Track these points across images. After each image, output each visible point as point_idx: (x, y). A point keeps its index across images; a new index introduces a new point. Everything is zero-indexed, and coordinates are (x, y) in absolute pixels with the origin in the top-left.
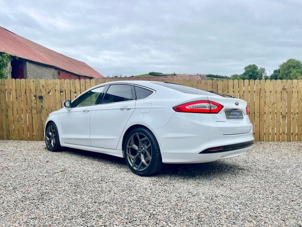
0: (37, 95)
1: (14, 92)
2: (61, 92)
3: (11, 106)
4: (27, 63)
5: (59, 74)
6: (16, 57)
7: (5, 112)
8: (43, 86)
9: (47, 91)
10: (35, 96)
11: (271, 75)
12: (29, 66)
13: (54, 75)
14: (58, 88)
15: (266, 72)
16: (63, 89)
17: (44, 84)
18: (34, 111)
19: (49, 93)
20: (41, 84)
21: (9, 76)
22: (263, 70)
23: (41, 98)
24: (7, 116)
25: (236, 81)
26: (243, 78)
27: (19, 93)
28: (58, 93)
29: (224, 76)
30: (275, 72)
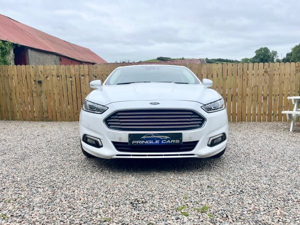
0: (37, 80)
4: (29, 50)
5: (61, 60)
6: (18, 44)
8: (41, 72)
11: (283, 58)
12: (30, 53)
13: (55, 61)
14: (54, 73)
15: (278, 55)
16: (59, 75)
18: (35, 95)
21: (12, 62)
22: (275, 53)
25: (246, 64)
26: (253, 61)
29: (234, 60)
30: (288, 55)
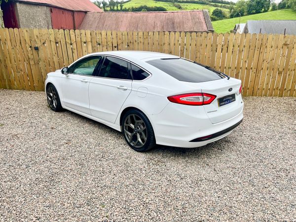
0: (33, 47)
1: (9, 43)
2: (57, 43)
3: (8, 56)
4: (17, 4)
5: (51, 11)
7: (3, 63)
8: (37, 37)
9: (42, 42)
10: (31, 47)
12: (19, 7)
14: (52, 39)
16: (58, 40)
17: (38, 34)
18: (32, 63)
19: (44, 44)
20: (35, 33)
23: (37, 49)
24: (6, 67)
27: (14, 43)
28: (53, 44)
